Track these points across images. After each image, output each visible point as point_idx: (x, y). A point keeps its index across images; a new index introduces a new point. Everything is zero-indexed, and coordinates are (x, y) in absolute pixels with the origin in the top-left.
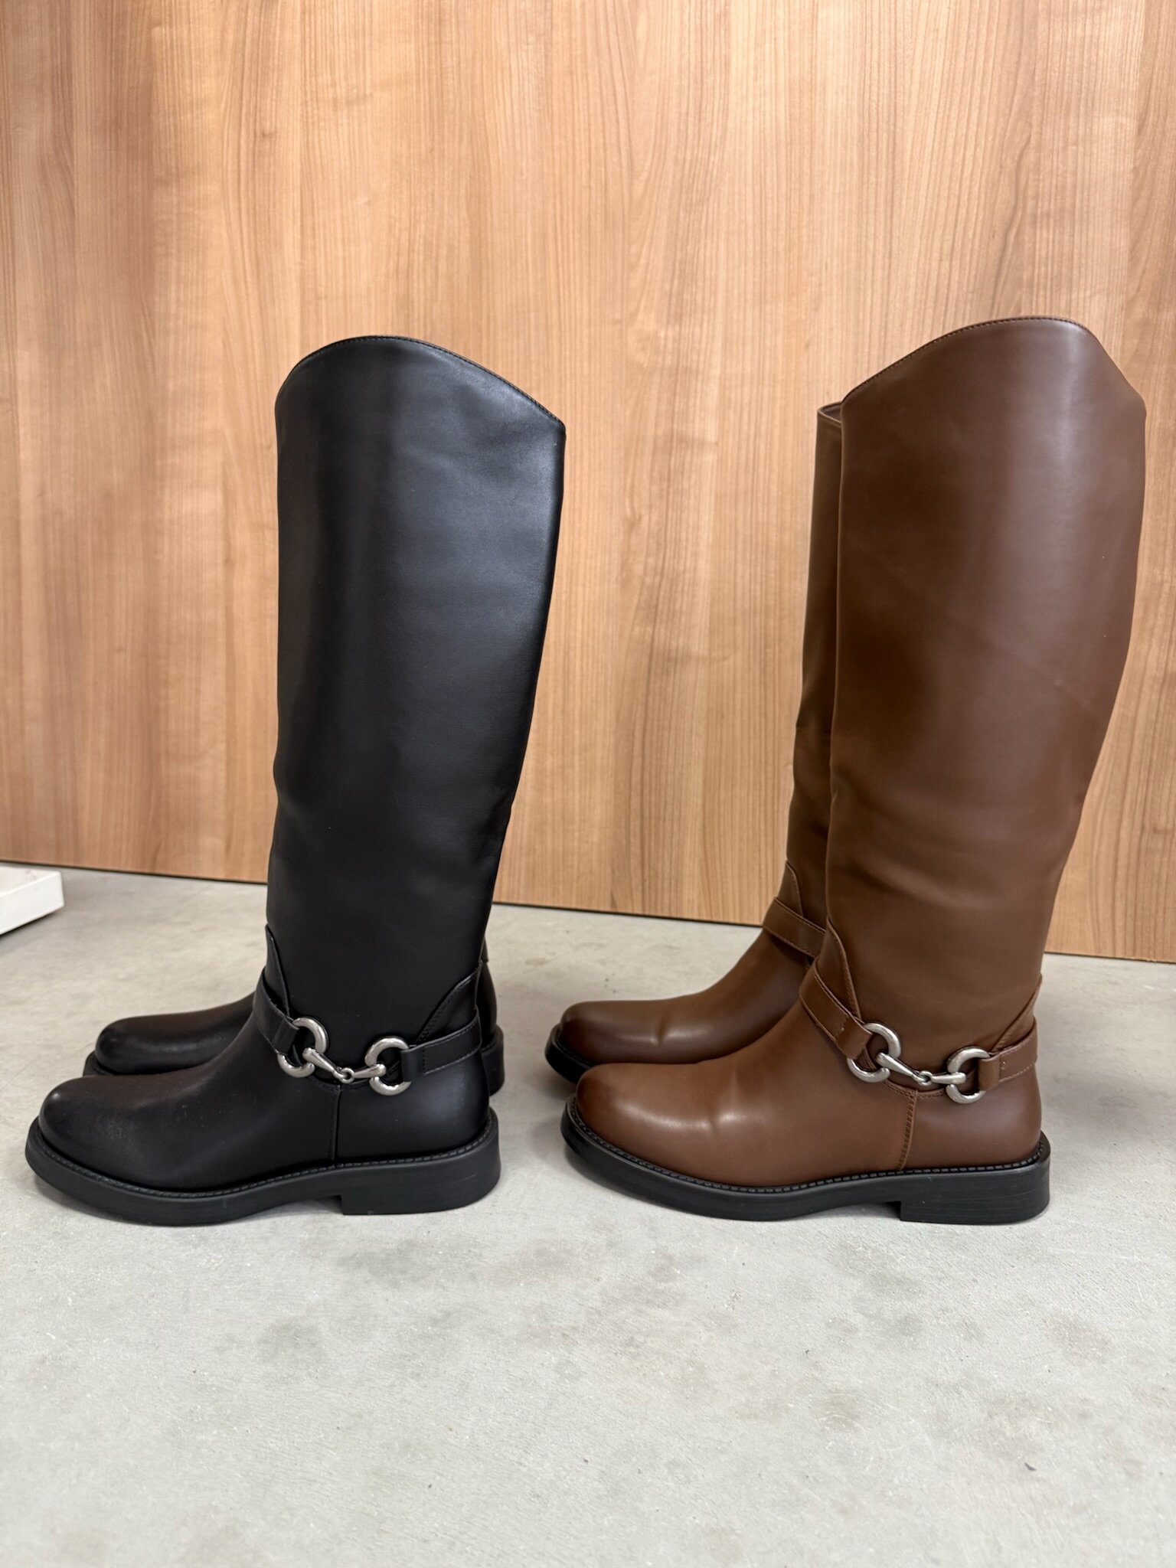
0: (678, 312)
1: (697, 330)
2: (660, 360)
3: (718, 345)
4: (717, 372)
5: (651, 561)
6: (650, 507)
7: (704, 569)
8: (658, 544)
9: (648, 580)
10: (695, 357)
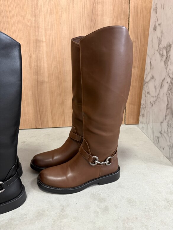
0: (35, 15)
1: (39, 19)
2: (32, 24)
3: (43, 22)
4: (44, 28)
5: (35, 64)
6: (34, 53)
7: (46, 65)
8: (36, 60)
9: (35, 67)
10: (39, 24)
